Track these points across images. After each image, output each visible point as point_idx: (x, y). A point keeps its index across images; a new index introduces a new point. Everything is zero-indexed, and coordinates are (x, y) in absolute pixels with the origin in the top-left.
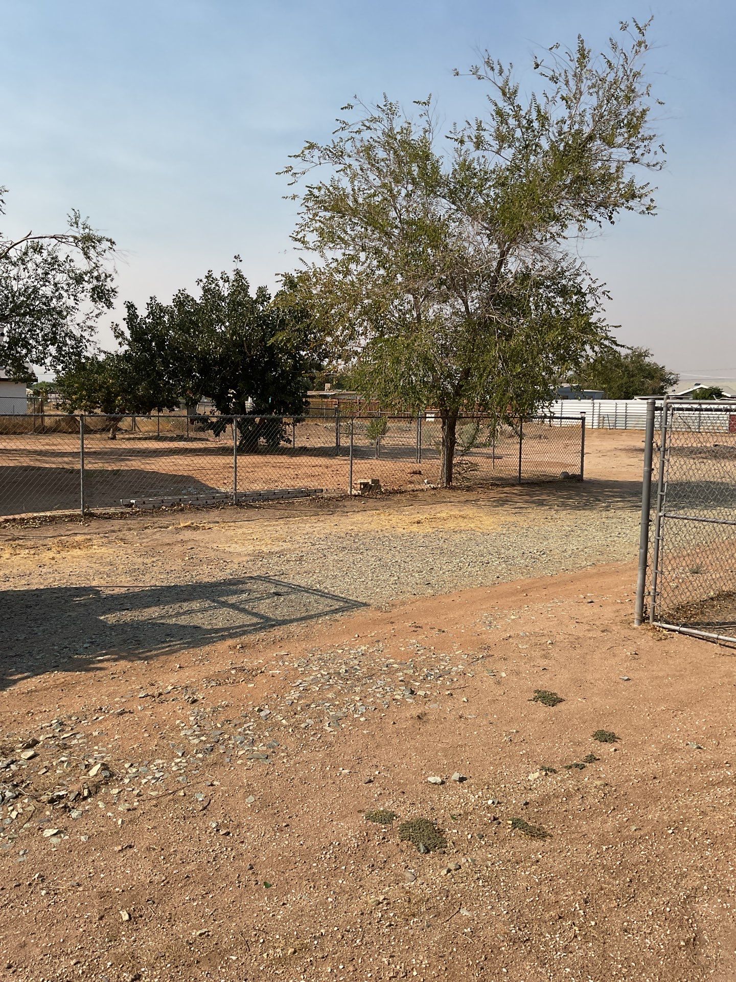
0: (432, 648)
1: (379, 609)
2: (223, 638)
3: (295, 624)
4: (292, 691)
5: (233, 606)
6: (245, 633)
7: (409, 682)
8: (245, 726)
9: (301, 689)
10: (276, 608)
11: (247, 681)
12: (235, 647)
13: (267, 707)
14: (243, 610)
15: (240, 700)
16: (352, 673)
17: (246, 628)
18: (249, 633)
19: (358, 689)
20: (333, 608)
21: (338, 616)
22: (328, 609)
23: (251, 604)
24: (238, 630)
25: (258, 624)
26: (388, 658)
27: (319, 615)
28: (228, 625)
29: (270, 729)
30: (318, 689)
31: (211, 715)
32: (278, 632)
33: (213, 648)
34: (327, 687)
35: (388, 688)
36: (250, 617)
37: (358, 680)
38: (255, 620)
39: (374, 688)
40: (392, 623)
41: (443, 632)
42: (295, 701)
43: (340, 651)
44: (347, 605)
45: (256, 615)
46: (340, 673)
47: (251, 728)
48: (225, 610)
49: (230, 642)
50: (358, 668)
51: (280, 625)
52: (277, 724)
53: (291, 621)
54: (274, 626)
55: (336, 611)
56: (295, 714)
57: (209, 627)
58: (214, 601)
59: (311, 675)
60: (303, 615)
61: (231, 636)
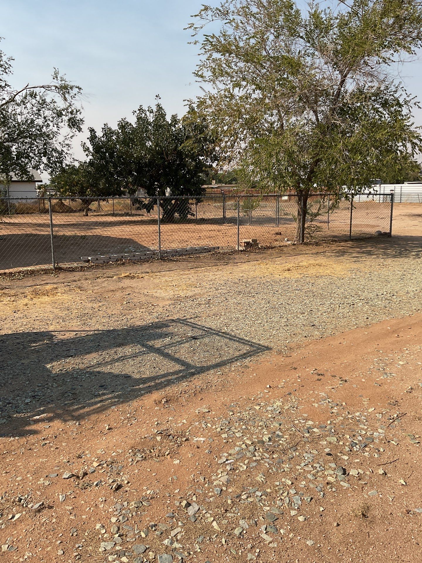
0: (344, 404)
1: (280, 353)
2: (150, 390)
3: (212, 371)
4: (219, 471)
5: (159, 351)
6: (169, 383)
7: (337, 456)
8: (173, 533)
9: (228, 468)
10: (194, 352)
11: (173, 454)
12: (160, 402)
13: (194, 499)
14: (167, 356)
15: (166, 486)
16: (275, 442)
17: (170, 378)
18: (173, 383)
19: (286, 467)
20: (241, 352)
21: (247, 361)
22: (237, 354)
23: (173, 348)
24: (163, 380)
25: (180, 371)
26: (306, 420)
27: (231, 361)
28: (154, 374)
29: (200, 540)
30: (245, 467)
31: (134, 514)
32: (198, 382)
33: (140, 403)
34: (254, 464)
35: (318, 465)
36: (173, 363)
37: (284, 452)
38: (178, 367)
39: (303, 464)
40: (295, 369)
41: (346, 381)
42: (224, 489)
43: (257, 408)
44: (252, 349)
45: (178, 361)
46: (263, 442)
47: (179, 537)
48: (152, 356)
49: (156, 395)
50: (280, 434)
51: (199, 373)
52: (207, 530)
53: (208, 368)
54: (193, 374)
55: (244, 356)
56: (226, 511)
57: (138, 376)
58: (143, 345)
59: (235, 445)
60: (218, 360)
61: (158, 387)
